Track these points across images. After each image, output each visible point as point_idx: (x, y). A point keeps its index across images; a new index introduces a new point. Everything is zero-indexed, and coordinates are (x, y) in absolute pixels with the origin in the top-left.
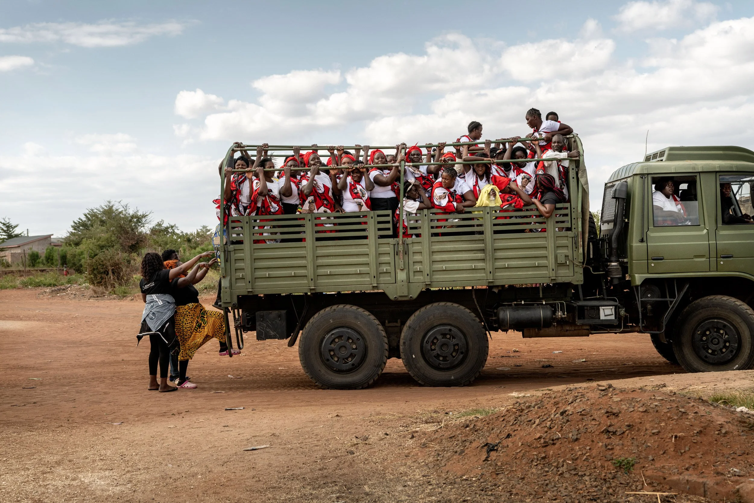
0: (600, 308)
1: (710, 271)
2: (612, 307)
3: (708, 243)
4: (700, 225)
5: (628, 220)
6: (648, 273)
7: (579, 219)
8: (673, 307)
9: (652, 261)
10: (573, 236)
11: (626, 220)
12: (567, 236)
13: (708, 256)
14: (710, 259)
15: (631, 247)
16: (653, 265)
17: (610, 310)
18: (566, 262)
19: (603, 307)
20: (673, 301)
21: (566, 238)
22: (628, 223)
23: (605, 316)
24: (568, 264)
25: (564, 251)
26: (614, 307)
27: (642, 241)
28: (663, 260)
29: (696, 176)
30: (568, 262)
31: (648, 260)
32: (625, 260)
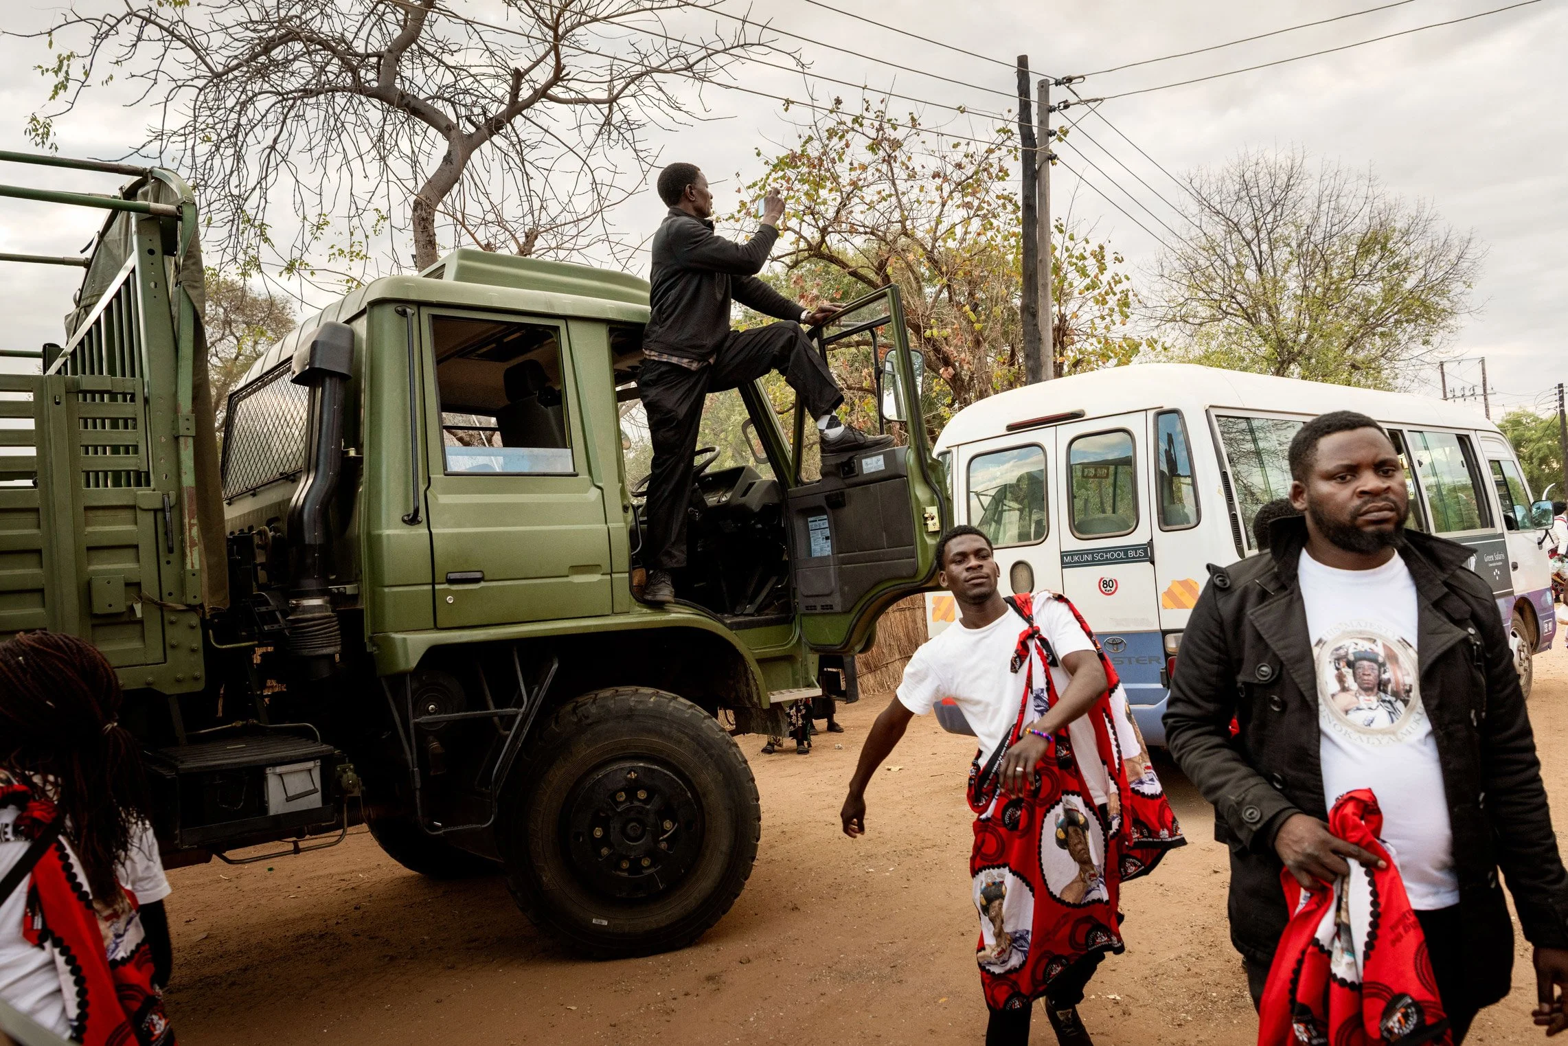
0: (269, 771)
1: (614, 613)
2: (310, 765)
3: (604, 527)
4: (576, 475)
5: (359, 449)
6: (437, 628)
7: (182, 440)
8: (516, 737)
9: (446, 586)
10: (158, 505)
11: (352, 453)
12: (133, 507)
13: (607, 568)
14: (614, 575)
15: (374, 542)
16: (450, 599)
17: (305, 776)
18: (132, 609)
19: (279, 770)
20: (517, 715)
21: (127, 514)
22: (359, 461)
23: (289, 799)
24: (139, 615)
25: (123, 566)
26: (318, 763)
27: (412, 520)
28: (482, 584)
29: (556, 329)
30: (138, 608)
31: (433, 584)
32: (350, 589)
